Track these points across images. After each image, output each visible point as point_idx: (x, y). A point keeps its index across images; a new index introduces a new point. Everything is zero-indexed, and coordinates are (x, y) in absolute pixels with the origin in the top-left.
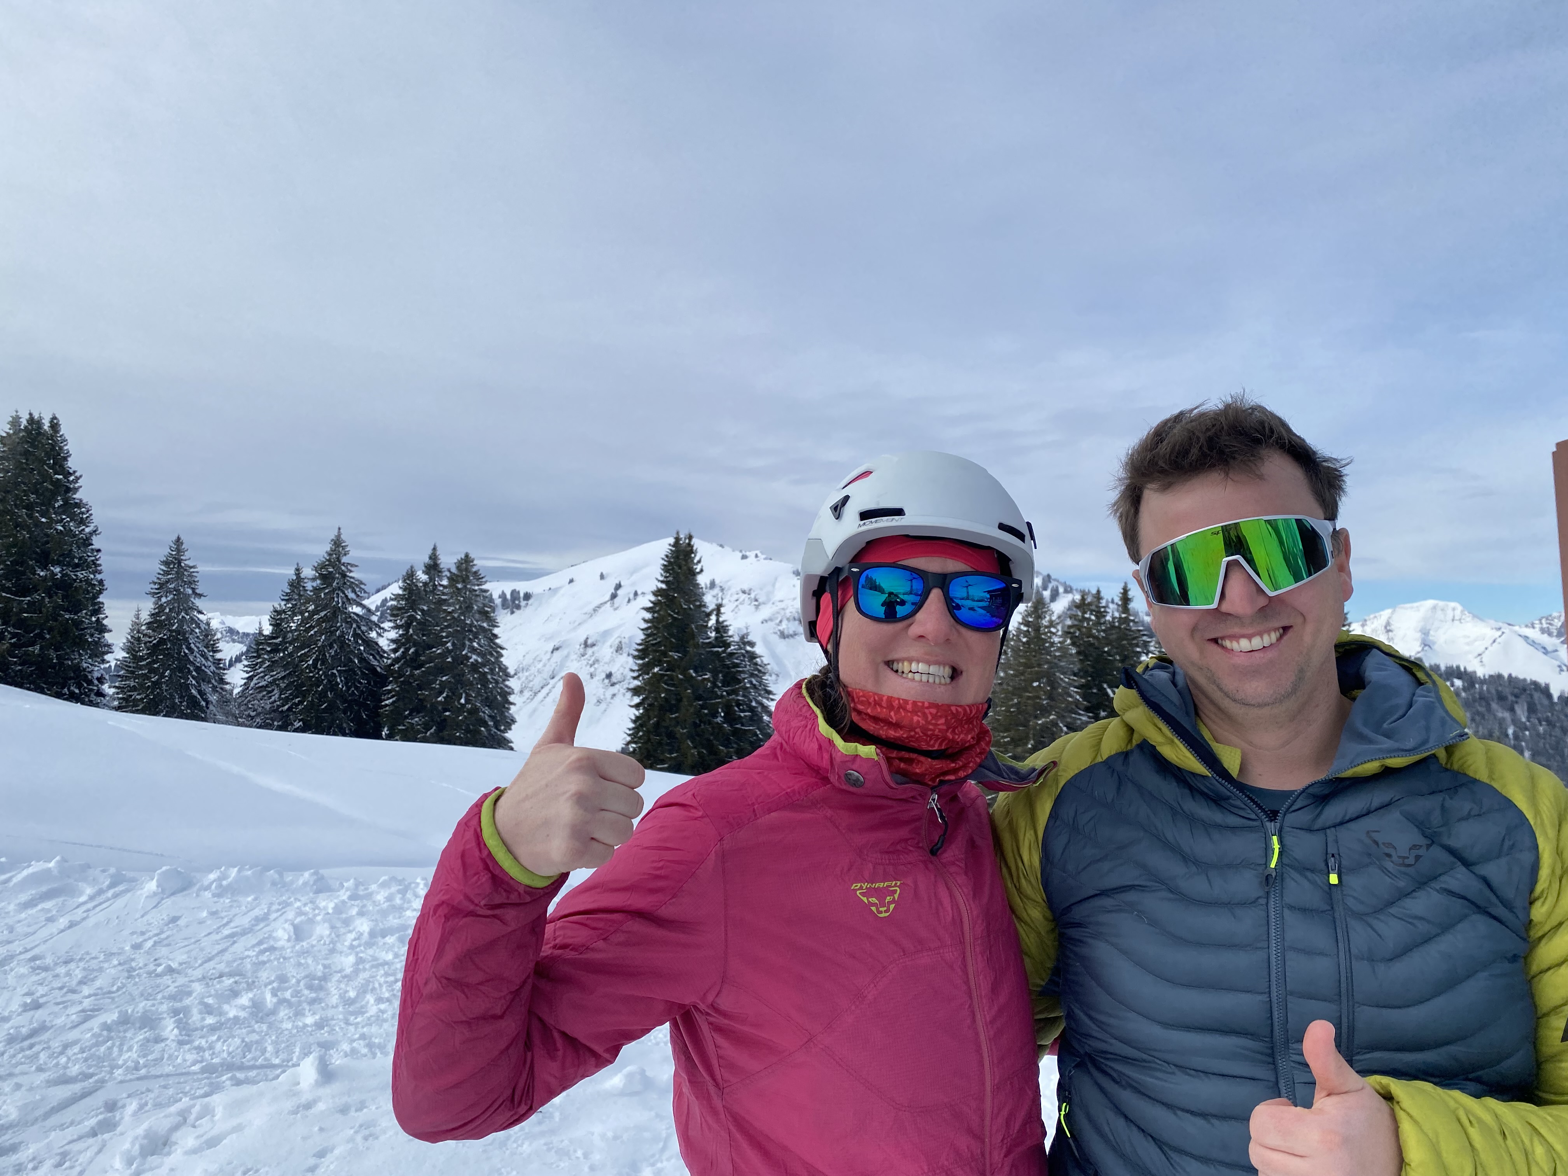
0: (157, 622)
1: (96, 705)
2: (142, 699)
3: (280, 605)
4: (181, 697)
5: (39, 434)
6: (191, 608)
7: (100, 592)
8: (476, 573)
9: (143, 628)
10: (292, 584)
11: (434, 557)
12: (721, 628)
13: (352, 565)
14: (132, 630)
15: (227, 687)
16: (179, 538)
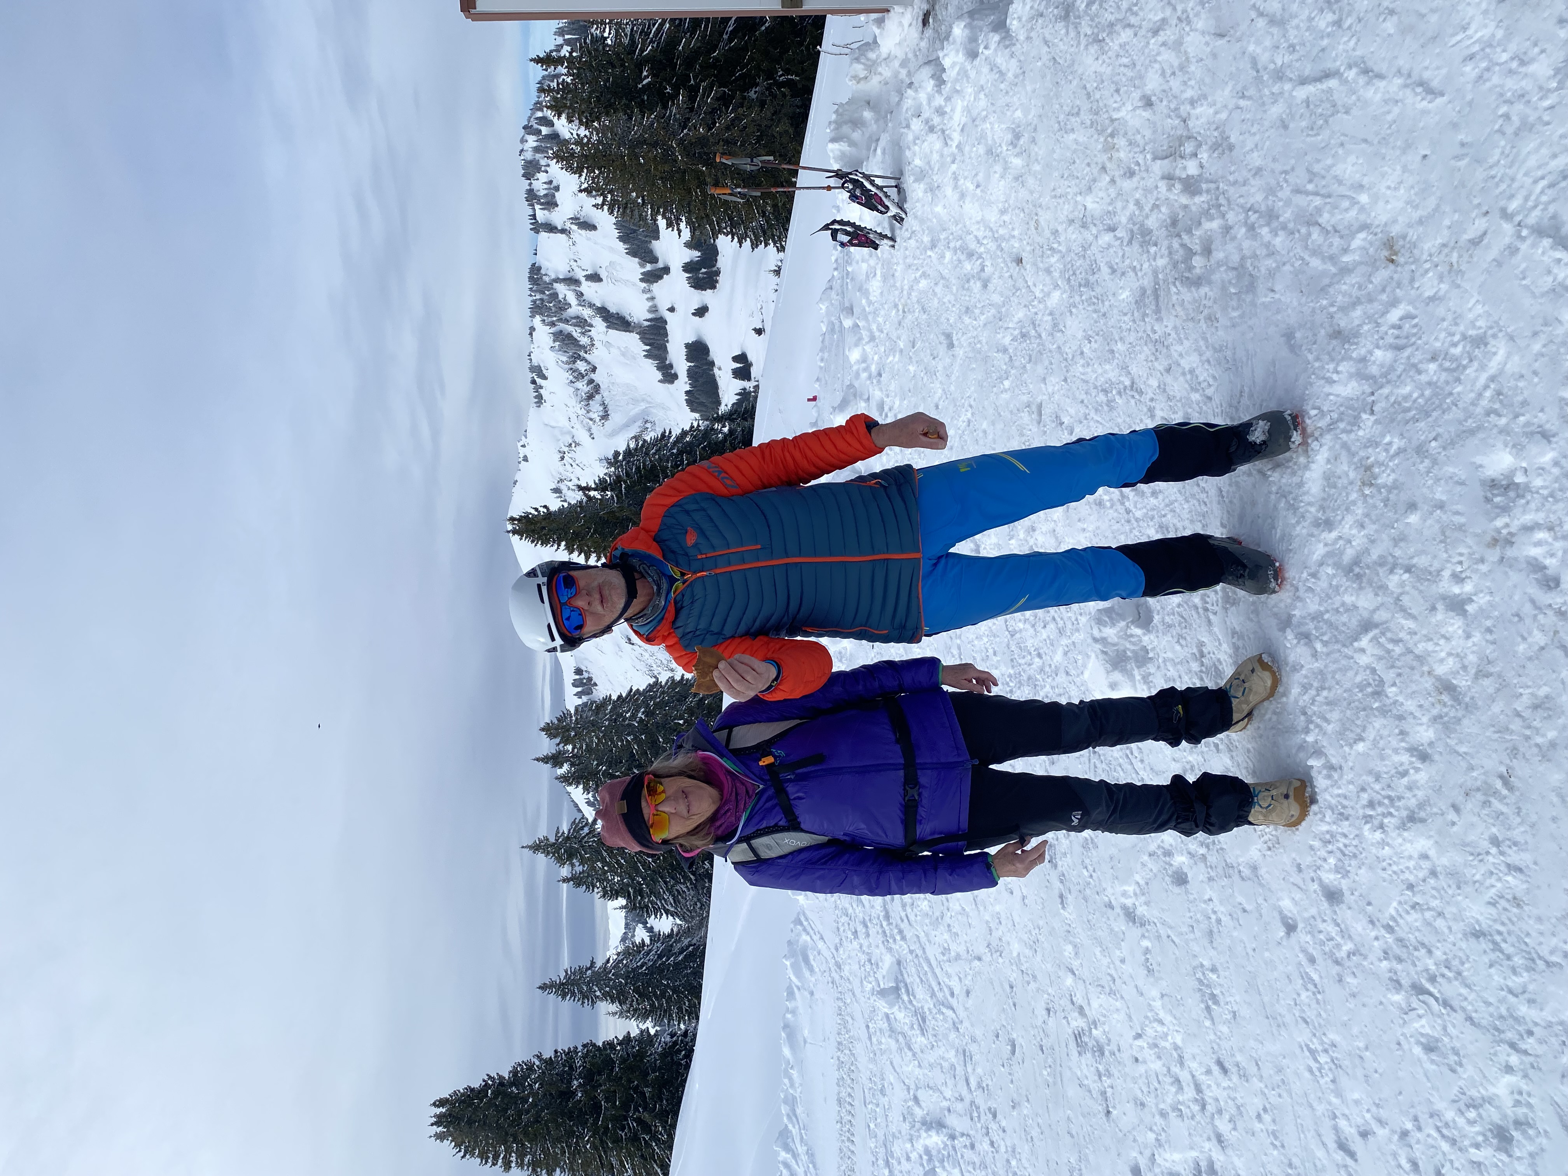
0: (618, 996)
1: (695, 1035)
2: (689, 1001)
3: (597, 893)
4: (686, 968)
5: (450, 1115)
6: (605, 968)
7: (594, 1045)
8: (559, 720)
9: (625, 1007)
10: (578, 884)
11: (545, 760)
12: (602, 486)
13: (558, 832)
14: (627, 1017)
15: (675, 930)
16: (540, 988)
